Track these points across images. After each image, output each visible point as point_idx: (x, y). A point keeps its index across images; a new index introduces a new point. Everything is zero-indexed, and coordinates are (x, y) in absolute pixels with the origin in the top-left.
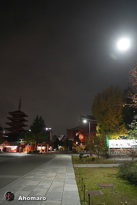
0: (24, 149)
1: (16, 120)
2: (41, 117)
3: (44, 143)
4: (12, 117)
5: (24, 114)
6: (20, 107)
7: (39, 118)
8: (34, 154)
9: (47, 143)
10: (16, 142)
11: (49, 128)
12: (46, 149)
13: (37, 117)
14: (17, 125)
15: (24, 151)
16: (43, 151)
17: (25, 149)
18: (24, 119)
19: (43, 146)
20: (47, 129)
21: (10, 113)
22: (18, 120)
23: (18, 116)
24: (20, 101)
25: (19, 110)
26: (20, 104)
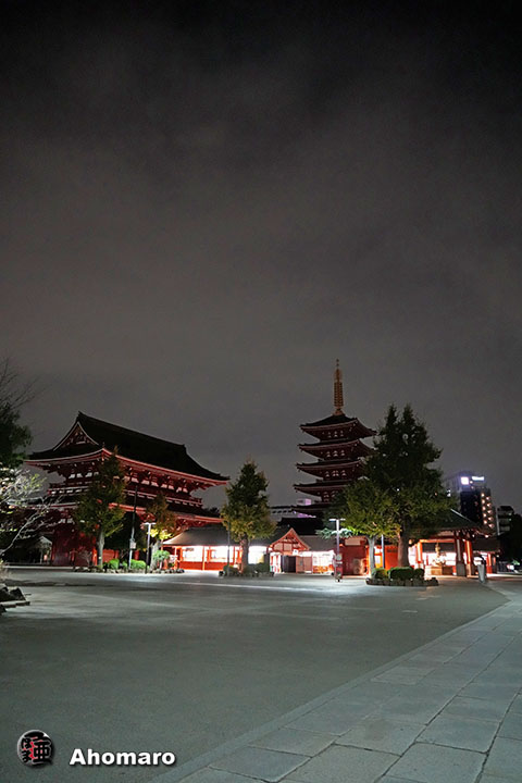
0: (362, 564)
1: (332, 451)
2: (407, 414)
3: (443, 534)
4: (318, 441)
5: (358, 424)
6: (339, 401)
7: (400, 418)
8: (398, 585)
9: (462, 536)
10: (319, 532)
11: (474, 478)
12: (460, 561)
13: (392, 412)
14: (340, 470)
15: (362, 571)
16: (446, 570)
17: (365, 562)
18: (360, 444)
19: (444, 548)
20: (465, 481)
21: (309, 429)
22: (339, 450)
23: (339, 437)
24: (338, 378)
25: (339, 414)
26: (338, 388)
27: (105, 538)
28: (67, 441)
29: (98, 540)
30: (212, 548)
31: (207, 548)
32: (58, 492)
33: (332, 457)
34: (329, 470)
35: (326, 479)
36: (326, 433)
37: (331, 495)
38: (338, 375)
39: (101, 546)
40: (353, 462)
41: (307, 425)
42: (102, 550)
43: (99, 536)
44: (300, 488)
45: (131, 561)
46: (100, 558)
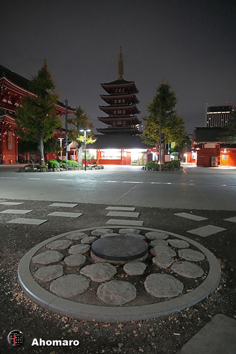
21: (105, 86)
23: (122, 92)
24: (121, 58)
25: (122, 79)
26: (121, 64)
27: (45, 144)
29: (40, 145)
30: (101, 150)
31: (98, 150)
33: (118, 103)
34: (117, 110)
35: (113, 114)
36: (115, 89)
37: (116, 123)
38: (121, 56)
39: (43, 149)
40: (131, 105)
41: (105, 84)
42: (43, 153)
43: (39, 141)
44: (102, 119)
45: (67, 161)
46: (42, 159)
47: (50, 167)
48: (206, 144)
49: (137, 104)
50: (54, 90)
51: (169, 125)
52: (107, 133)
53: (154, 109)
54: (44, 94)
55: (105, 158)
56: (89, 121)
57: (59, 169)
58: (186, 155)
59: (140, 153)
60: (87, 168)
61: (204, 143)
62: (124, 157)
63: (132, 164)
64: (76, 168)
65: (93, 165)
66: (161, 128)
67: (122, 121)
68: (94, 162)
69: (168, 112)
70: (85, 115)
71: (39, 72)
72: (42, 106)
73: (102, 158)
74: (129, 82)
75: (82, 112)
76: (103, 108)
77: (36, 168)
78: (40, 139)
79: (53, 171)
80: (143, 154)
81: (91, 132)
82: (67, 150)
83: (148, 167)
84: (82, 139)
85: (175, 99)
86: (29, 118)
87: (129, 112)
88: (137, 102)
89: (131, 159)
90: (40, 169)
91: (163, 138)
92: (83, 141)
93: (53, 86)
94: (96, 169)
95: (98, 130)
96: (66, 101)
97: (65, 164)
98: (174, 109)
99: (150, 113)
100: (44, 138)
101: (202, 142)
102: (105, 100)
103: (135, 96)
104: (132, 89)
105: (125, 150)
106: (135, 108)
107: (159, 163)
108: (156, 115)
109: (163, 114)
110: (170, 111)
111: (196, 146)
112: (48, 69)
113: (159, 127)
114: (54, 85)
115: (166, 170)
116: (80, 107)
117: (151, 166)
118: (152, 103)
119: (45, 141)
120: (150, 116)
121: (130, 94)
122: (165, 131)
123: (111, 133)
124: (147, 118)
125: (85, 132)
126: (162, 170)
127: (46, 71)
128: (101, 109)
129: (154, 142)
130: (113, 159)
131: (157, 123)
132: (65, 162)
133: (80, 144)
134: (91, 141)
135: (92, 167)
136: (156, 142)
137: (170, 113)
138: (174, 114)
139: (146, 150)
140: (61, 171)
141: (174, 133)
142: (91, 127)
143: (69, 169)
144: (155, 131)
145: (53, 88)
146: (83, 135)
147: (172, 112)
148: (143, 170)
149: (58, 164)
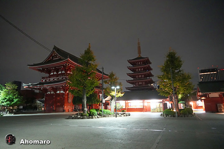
5: (148, 59)
6: (139, 52)
21: (130, 62)
22: (141, 68)
23: (141, 64)
24: (139, 45)
25: (140, 57)
26: (139, 48)
27: (87, 97)
28: (49, 58)
29: (84, 99)
30: (128, 101)
31: (126, 101)
32: (46, 80)
33: (138, 71)
34: (138, 75)
35: (136, 78)
36: (136, 63)
37: (138, 83)
38: (139, 43)
39: (86, 102)
40: (147, 72)
41: (130, 60)
42: (86, 105)
43: (83, 96)
44: (129, 81)
45: (103, 110)
46: (85, 109)
47: (90, 115)
48: (210, 94)
49: (151, 71)
50: (95, 62)
51: (179, 80)
52: (132, 90)
53: (166, 69)
54: (87, 64)
55: (131, 107)
56: (118, 81)
57: (96, 117)
58: (192, 103)
59: (157, 102)
60: (117, 115)
61: (208, 93)
62: (145, 106)
63: (152, 111)
64: (109, 115)
65: (122, 113)
66: (173, 83)
67: (142, 82)
68: (123, 110)
69: (176, 71)
70: (116, 77)
71: (85, 51)
72: (86, 72)
73: (129, 107)
74: (145, 58)
75: (113, 75)
76: (129, 75)
77: (80, 116)
78: (84, 95)
79: (92, 118)
80: (159, 103)
81: (120, 88)
82: (103, 102)
83: (166, 114)
84: (113, 93)
85: (181, 61)
86: (77, 80)
87: (146, 76)
88: (151, 69)
89: (151, 108)
90: (83, 117)
91: (175, 90)
92: (114, 95)
93: (93, 59)
94: (124, 116)
95: (127, 88)
96: (103, 68)
97: (101, 112)
98: (181, 69)
99: (163, 72)
100: (87, 94)
101: (207, 93)
102: (130, 69)
103: (149, 66)
104: (147, 62)
105: (145, 101)
106: (150, 73)
107: (175, 111)
108: (167, 73)
109: (173, 72)
110: (178, 70)
111: (201, 96)
112: (91, 49)
113: (171, 82)
114: (95, 58)
115: (182, 116)
116: (112, 72)
117: (167, 113)
118: (164, 65)
119: (88, 96)
120: (163, 75)
121: (146, 65)
122: (177, 84)
123: (135, 90)
124: (161, 76)
125: (115, 88)
126: (178, 116)
127: (90, 50)
128: (128, 75)
129: (168, 94)
130: (137, 107)
131: (169, 79)
132: (101, 111)
133: (113, 97)
134: (120, 95)
135: (122, 114)
136: (169, 94)
137: (178, 72)
138: (182, 72)
139: (161, 100)
140: (98, 118)
141: (184, 86)
142: (120, 84)
143: (104, 116)
144: (168, 85)
145: (94, 61)
146: (114, 91)
147: (180, 71)
148: (161, 117)
149: (96, 112)
